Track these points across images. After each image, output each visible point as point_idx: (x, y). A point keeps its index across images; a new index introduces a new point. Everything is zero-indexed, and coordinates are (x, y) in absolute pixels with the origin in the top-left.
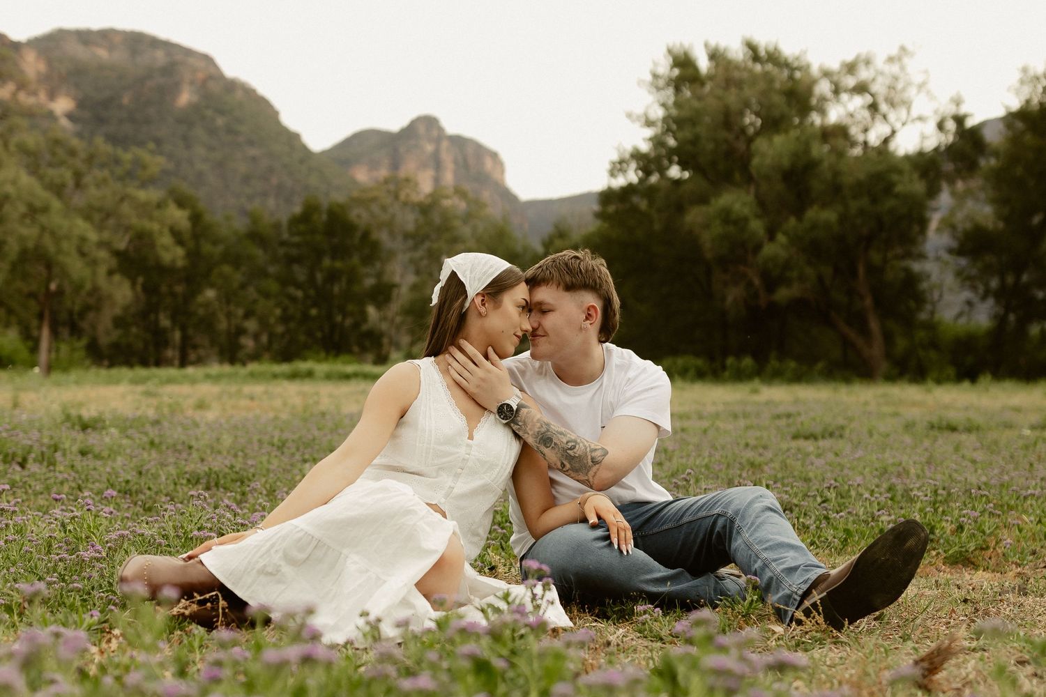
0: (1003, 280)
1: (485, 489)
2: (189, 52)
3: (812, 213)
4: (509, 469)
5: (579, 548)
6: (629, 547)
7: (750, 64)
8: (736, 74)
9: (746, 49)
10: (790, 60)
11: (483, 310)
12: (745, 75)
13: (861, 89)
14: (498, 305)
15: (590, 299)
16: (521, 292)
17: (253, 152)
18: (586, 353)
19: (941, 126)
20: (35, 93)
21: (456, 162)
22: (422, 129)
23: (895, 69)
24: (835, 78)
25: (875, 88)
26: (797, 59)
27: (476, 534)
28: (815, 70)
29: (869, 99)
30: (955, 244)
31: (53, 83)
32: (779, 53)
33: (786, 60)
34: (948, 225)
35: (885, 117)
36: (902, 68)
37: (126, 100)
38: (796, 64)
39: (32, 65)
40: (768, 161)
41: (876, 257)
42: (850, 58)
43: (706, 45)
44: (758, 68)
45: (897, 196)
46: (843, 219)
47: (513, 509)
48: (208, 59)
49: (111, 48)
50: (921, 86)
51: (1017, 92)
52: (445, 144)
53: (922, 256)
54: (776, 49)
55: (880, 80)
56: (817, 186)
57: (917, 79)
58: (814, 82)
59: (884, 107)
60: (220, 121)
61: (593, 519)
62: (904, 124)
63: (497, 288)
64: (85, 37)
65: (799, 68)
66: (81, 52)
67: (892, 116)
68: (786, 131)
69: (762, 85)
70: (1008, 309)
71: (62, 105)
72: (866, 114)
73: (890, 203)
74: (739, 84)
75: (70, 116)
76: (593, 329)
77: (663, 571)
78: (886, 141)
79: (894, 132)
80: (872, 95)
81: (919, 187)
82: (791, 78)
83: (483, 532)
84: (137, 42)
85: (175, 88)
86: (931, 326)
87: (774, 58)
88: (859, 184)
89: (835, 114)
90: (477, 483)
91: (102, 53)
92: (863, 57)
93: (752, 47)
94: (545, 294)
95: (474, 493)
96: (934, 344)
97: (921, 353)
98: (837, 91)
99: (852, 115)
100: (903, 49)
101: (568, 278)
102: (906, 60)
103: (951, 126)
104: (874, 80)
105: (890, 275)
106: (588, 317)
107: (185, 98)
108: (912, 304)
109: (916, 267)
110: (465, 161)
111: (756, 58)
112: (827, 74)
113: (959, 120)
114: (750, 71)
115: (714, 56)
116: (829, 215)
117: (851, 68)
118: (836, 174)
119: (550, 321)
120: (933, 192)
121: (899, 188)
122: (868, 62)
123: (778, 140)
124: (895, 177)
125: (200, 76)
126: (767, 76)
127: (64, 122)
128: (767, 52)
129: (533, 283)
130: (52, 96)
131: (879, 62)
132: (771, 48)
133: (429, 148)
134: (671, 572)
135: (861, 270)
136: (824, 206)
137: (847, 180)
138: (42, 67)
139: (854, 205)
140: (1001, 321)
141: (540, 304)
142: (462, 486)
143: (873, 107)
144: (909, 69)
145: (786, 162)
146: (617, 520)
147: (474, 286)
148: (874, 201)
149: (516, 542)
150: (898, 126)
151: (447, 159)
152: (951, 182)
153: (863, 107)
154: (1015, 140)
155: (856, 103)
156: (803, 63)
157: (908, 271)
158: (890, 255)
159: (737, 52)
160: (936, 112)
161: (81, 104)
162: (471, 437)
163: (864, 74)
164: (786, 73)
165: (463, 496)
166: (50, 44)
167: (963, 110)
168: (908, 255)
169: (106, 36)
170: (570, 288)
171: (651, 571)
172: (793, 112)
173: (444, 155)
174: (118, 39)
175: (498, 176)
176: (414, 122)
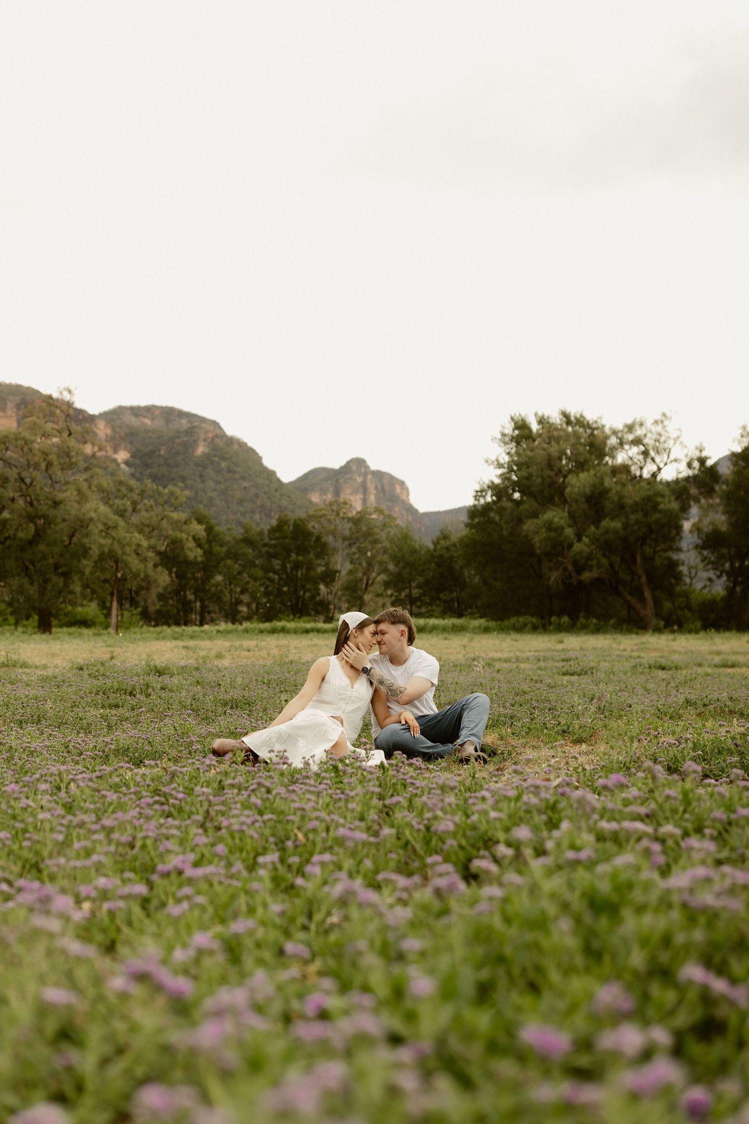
0: (732, 565)
1: (358, 709)
2: (203, 420)
3: (605, 523)
4: (369, 700)
5: (394, 733)
6: (418, 735)
7: (564, 426)
8: (556, 434)
9: (561, 417)
10: (591, 422)
11: (356, 635)
12: (562, 433)
13: (637, 442)
14: (362, 633)
15: (403, 627)
16: (372, 628)
17: (245, 484)
18: (402, 650)
19: (689, 465)
20: (103, 449)
21: (376, 488)
22: (354, 468)
23: (659, 428)
24: (620, 435)
25: (646, 441)
26: (596, 422)
27: (356, 729)
28: (607, 430)
29: (642, 448)
30: (699, 542)
31: (116, 442)
32: (584, 418)
33: (588, 423)
34: (697, 528)
35: (653, 460)
36: (664, 427)
37: (162, 452)
38: (594, 426)
39: (102, 430)
40: (576, 490)
41: (648, 550)
42: (629, 421)
43: (536, 414)
44: (570, 429)
45: (660, 511)
46: (625, 527)
47: (373, 719)
48: (215, 424)
49: (153, 419)
50: (676, 440)
51: (740, 442)
52: (369, 477)
53: (679, 550)
54: (581, 416)
55: (649, 435)
56: (608, 505)
57: (674, 435)
58: (607, 437)
59: (652, 453)
60: (223, 465)
61: (403, 722)
62: (666, 464)
63: (362, 626)
64: (136, 411)
65: (597, 428)
66: (132, 420)
67: (658, 459)
68: (588, 471)
69: (572, 440)
70: (736, 583)
71: (122, 456)
72: (641, 457)
73: (657, 516)
74: (558, 439)
75: (127, 463)
76: (405, 640)
77: (430, 744)
78: (654, 475)
79: (659, 469)
80: (644, 445)
81: (675, 505)
82: (592, 434)
83: (359, 728)
84: (170, 414)
85: (195, 443)
86: (686, 595)
87: (581, 422)
88: (636, 504)
89: (621, 458)
90: (355, 706)
91: (148, 422)
92: (638, 420)
93: (565, 415)
94: (382, 627)
95: (354, 711)
96: (688, 607)
97: (679, 612)
98: (621, 444)
99: (631, 458)
100: (664, 415)
101: (392, 619)
102: (666, 423)
103: (696, 464)
104: (645, 435)
105: (658, 562)
106: (402, 635)
107: (201, 449)
108: (673, 581)
109: (675, 557)
110: (383, 488)
111: (569, 422)
112: (615, 433)
113: (702, 461)
114: (565, 430)
115: (541, 421)
116: (616, 525)
117: (630, 428)
118: (621, 497)
119: (386, 638)
120: (685, 508)
121: (662, 506)
122: (641, 425)
123: (583, 476)
124: (659, 499)
125: (210, 435)
126: (575, 434)
127: (123, 466)
128: (576, 418)
129: (377, 622)
130: (116, 451)
131: (649, 424)
132: (578, 416)
133: (359, 480)
134: (433, 744)
135: (639, 559)
136: (612, 519)
137: (629, 501)
138: (109, 432)
139: (633, 517)
140: (731, 591)
141: (381, 631)
142: (349, 708)
143: (646, 453)
144: (668, 429)
145: (588, 491)
146: (414, 723)
147: (352, 625)
148: (646, 514)
149: (374, 732)
150: (661, 465)
151: (371, 486)
152: (697, 501)
153: (638, 453)
154: (738, 473)
155: (634, 451)
156: (600, 425)
157: (669, 559)
158: (658, 549)
159: (556, 418)
160: (686, 455)
161: (134, 455)
162: (352, 688)
163: (639, 432)
164: (589, 431)
165: (350, 712)
166: (114, 416)
167: (704, 454)
168: (671, 549)
169: (149, 410)
170: (393, 623)
171: (424, 744)
172: (593, 457)
173: (369, 485)
174: (157, 412)
175: (404, 497)
176: (349, 463)
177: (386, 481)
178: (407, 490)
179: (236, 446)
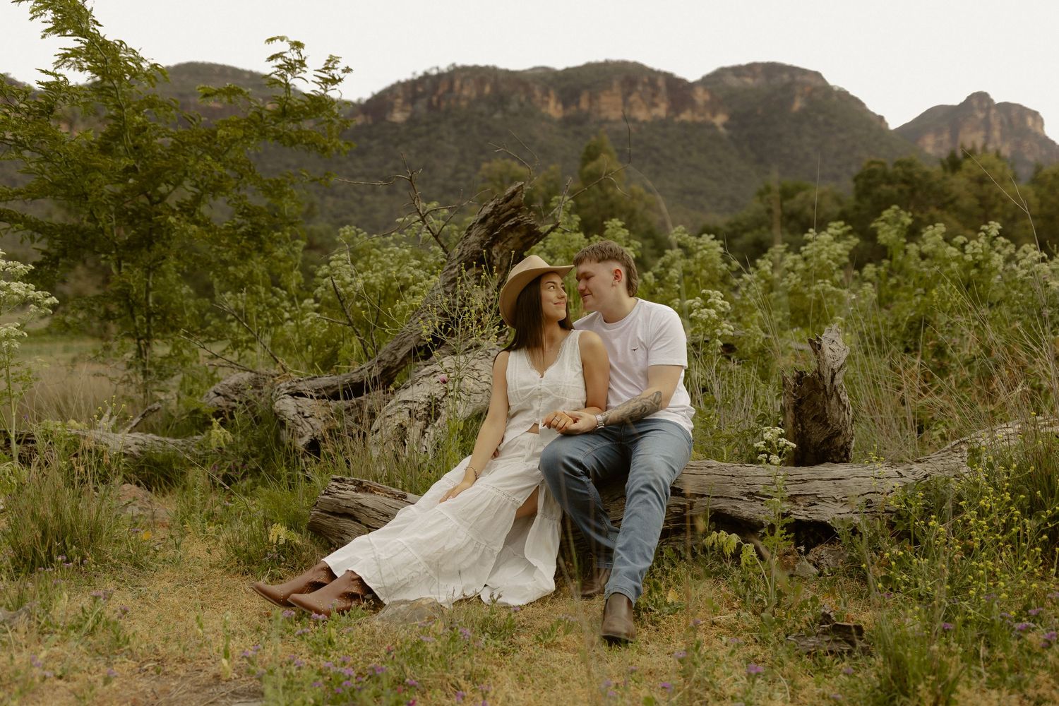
2: (804, 72)
17: (842, 136)
20: (703, 115)
21: (1002, 123)
22: (975, 103)
31: (713, 106)
37: (760, 112)
39: (701, 96)
48: (817, 75)
49: (754, 77)
52: (993, 112)
60: (821, 118)
64: (737, 71)
66: (733, 81)
71: (720, 119)
75: (725, 126)
84: (772, 69)
85: (791, 100)
91: (749, 81)
107: (798, 105)
110: (1010, 121)
125: (807, 89)
127: (722, 130)
130: (714, 114)
133: (981, 115)
138: (707, 97)
151: (995, 122)
161: (732, 117)
166: (715, 80)
169: (752, 68)
173: (992, 119)
174: (758, 70)
175: (1039, 130)
176: (969, 98)
177: (1014, 114)
178: (1042, 121)
179: (835, 99)
